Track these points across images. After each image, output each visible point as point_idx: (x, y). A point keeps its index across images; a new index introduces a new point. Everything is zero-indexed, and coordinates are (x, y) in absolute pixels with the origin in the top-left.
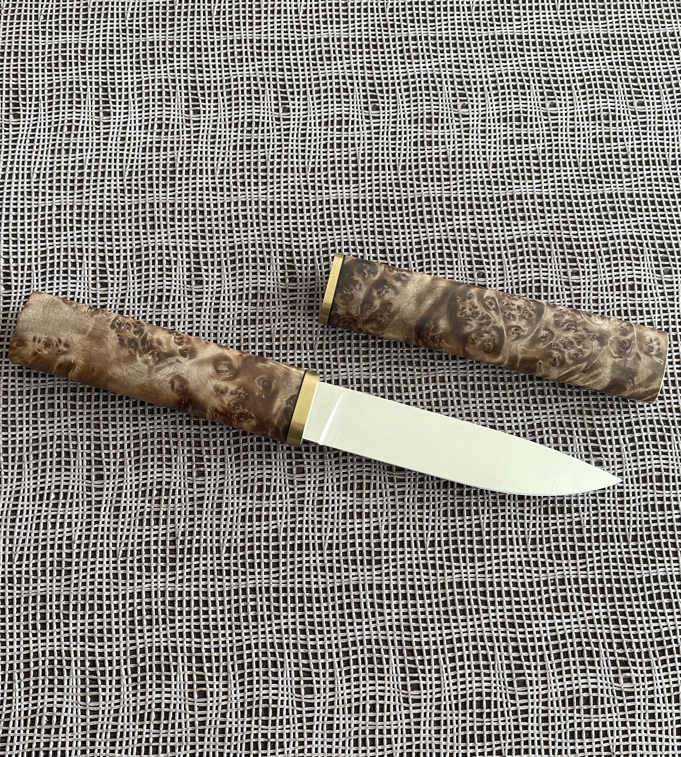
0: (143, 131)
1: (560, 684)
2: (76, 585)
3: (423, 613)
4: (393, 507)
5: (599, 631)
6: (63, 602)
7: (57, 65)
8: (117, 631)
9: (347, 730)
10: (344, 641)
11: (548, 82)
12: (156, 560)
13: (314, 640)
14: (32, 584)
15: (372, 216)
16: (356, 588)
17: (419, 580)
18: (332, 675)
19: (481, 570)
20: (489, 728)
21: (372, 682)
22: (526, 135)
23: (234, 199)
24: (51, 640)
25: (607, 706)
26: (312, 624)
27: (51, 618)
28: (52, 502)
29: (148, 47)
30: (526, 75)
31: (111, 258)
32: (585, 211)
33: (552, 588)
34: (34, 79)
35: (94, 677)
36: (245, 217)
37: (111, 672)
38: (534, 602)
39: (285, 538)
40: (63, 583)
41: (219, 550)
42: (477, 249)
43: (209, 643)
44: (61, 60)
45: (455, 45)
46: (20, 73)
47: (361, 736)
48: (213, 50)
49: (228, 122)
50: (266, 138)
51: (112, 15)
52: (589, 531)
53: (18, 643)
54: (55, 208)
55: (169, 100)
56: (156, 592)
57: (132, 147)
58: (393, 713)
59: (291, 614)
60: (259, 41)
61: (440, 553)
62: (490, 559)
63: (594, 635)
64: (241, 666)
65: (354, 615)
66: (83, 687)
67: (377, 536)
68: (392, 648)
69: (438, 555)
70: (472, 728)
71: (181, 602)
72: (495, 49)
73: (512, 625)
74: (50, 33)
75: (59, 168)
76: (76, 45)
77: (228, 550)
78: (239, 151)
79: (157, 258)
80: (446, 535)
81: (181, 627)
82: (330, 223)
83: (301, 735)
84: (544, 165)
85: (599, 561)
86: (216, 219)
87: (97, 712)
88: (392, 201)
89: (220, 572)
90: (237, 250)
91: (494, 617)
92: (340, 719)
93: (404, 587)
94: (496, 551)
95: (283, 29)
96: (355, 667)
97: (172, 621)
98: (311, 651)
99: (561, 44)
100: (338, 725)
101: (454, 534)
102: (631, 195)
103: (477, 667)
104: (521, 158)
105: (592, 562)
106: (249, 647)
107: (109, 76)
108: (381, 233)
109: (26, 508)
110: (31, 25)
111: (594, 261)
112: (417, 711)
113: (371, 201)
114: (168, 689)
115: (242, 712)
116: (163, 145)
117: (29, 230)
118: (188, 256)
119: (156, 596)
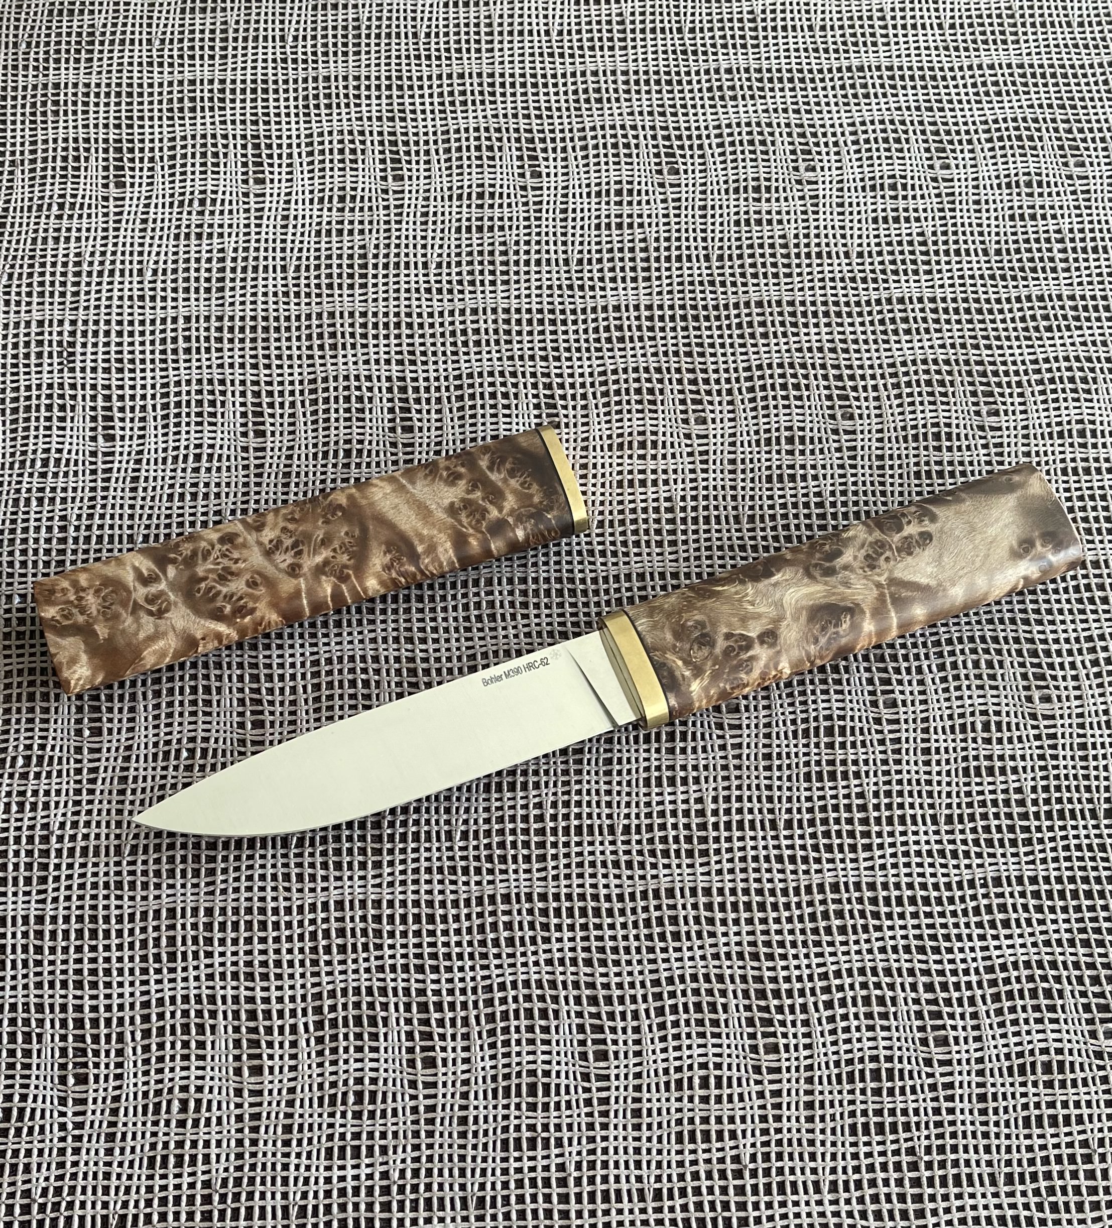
0: (316, 206)
1: (1003, 1041)
2: (224, 892)
3: (779, 932)
4: (725, 767)
5: (1060, 958)
6: (203, 919)
7: (181, 110)
8: (291, 964)
9: (665, 1118)
10: (655, 976)
11: (937, 133)
12: (350, 851)
13: (606, 975)
14: (152, 892)
15: (674, 329)
16: (670, 893)
17: (770, 881)
18: (636, 1030)
19: (869, 864)
20: (892, 1112)
21: (701, 1041)
22: (906, 210)
23: (459, 305)
24: (185, 979)
25: (1080, 1075)
26: (602, 950)
27: (184, 943)
28: (183, 763)
29: (321, 85)
30: (903, 123)
31: (270, 394)
32: (1004, 321)
33: (983, 891)
34: (147, 130)
35: (254, 1036)
36: (477, 331)
37: (281, 1029)
38: (954, 914)
39: (554, 818)
40: (203, 889)
41: (449, 836)
42: (839, 378)
43: (438, 981)
44: (187, 104)
45: (791, 80)
46: (125, 122)
47: (687, 1127)
48: (421, 88)
49: (447, 193)
50: (507, 216)
51: (265, 38)
52: (1035, 802)
53: (132, 984)
54: (181, 321)
55: (355, 161)
56: (351, 902)
57: (300, 229)
58: (737, 1090)
59: (567, 934)
60: (491, 75)
61: (802, 837)
62: (881, 846)
63: (1053, 965)
64: (491, 1018)
65: (669, 936)
66: (237, 1052)
67: (701, 813)
68: (731, 987)
69: (799, 842)
70: (865, 1113)
71: (391, 918)
72: (853, 86)
73: (922, 950)
74: (171, 65)
75: (187, 261)
76: (211, 82)
77: (465, 835)
78: (464, 235)
79: (342, 393)
80: (810, 810)
81: (392, 957)
82: (609, 340)
83: (591, 1127)
84: (937, 253)
85: (1054, 849)
86: (433, 335)
87: (260, 1093)
88: (705, 308)
89: (453, 870)
90: (466, 381)
91: (893, 938)
92: (652, 1100)
93: (746, 892)
94: (891, 834)
95: (528, 58)
96: (673, 1018)
97: (379, 947)
98: (601, 993)
99: (954, 78)
100: (649, 1111)
101: (823, 809)
102: (1072, 298)
103: (869, 1016)
104: (900, 243)
105: (1042, 851)
106: (502, 987)
107: (262, 127)
108: (689, 354)
109: (142, 773)
110: (140, 53)
111: (1021, 395)
112: (775, 1087)
113: (671, 307)
114: (374, 1055)
115: (495, 1091)
116: (347, 227)
117: (143, 352)
118: (390, 390)
119: (352, 908)
